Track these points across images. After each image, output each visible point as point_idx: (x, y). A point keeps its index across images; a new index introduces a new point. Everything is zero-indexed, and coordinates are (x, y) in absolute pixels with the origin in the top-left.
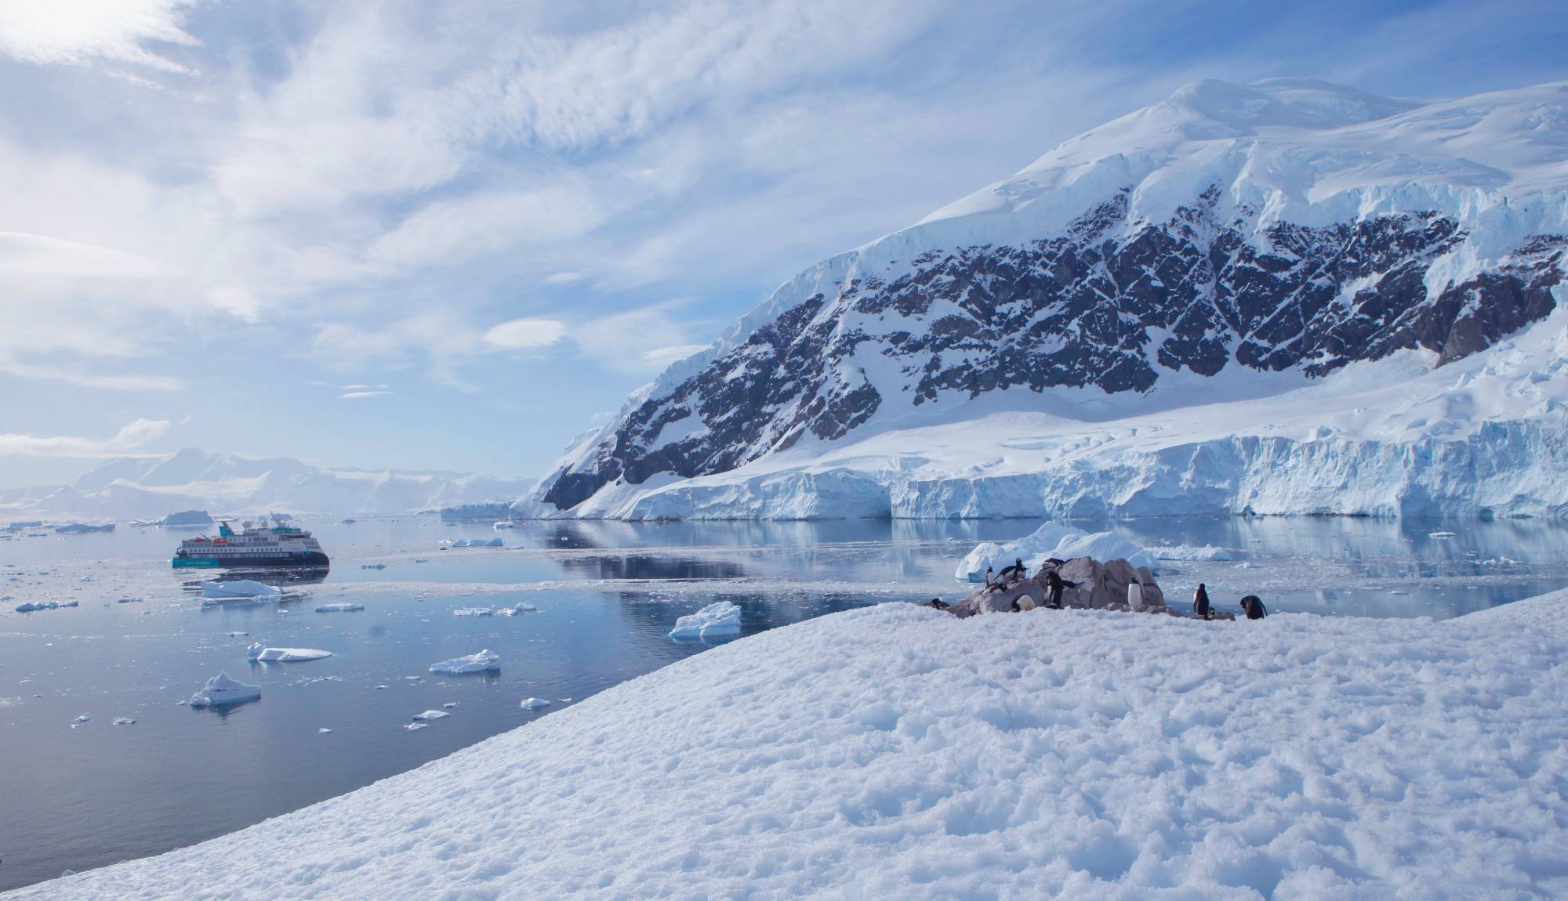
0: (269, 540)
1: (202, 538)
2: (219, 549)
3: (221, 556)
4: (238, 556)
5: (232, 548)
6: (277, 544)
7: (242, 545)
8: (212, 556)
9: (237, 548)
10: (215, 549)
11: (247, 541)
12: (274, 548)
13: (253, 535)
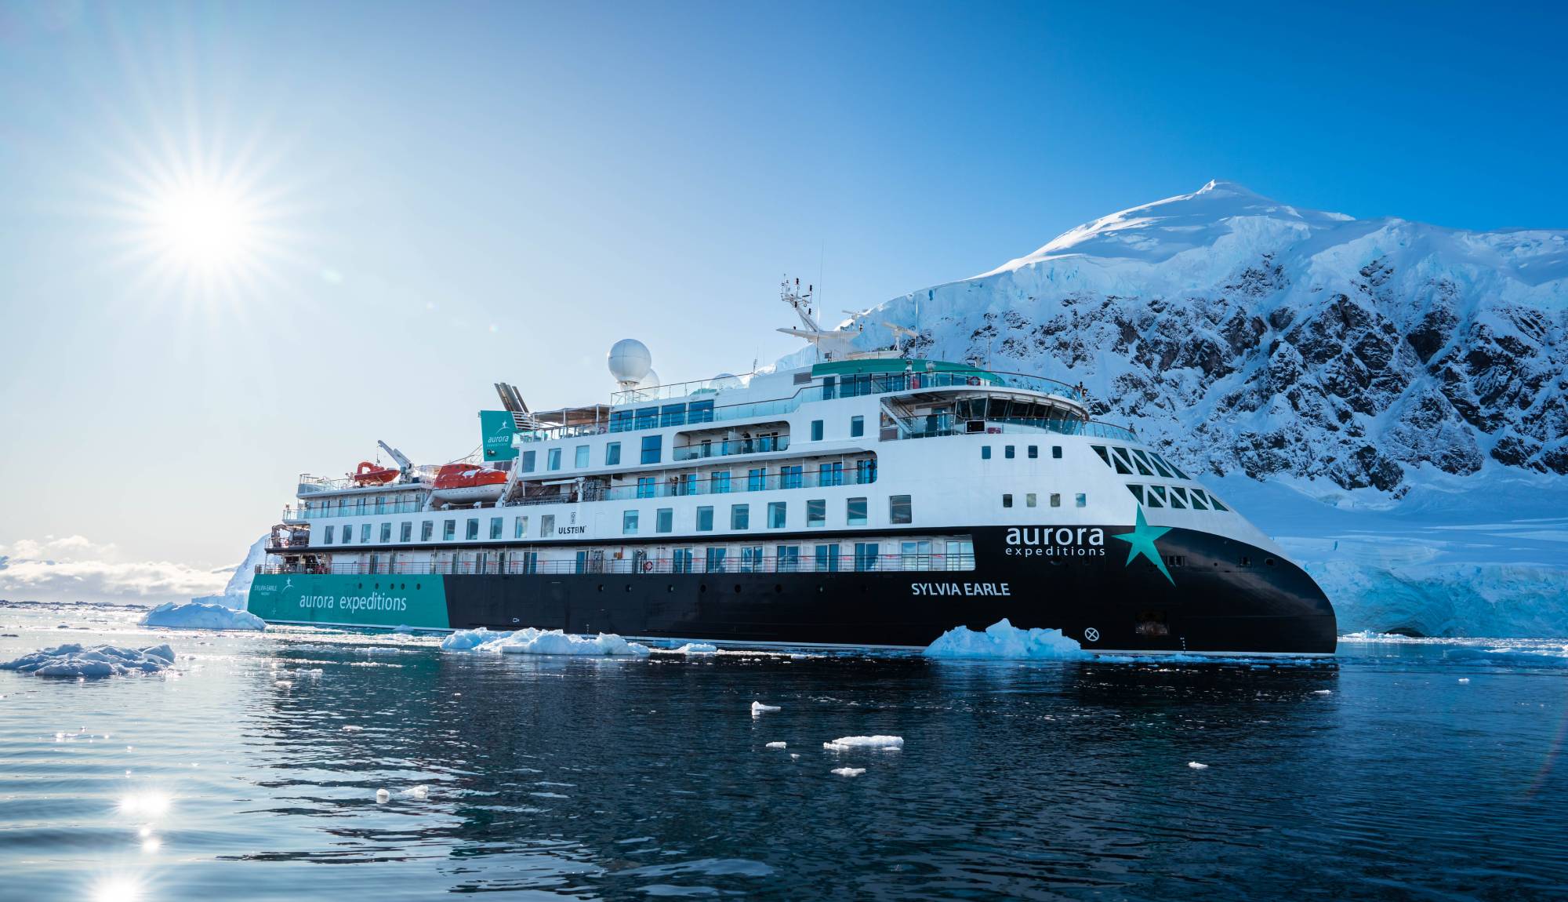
0: (799, 442)
1: (388, 463)
2: (461, 517)
3: (468, 564)
4: (562, 563)
5: (535, 513)
6: (867, 465)
7: (598, 485)
8: (419, 564)
9: (561, 512)
10: (439, 518)
11: (631, 458)
12: (836, 499)
13: (673, 413)
